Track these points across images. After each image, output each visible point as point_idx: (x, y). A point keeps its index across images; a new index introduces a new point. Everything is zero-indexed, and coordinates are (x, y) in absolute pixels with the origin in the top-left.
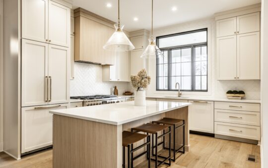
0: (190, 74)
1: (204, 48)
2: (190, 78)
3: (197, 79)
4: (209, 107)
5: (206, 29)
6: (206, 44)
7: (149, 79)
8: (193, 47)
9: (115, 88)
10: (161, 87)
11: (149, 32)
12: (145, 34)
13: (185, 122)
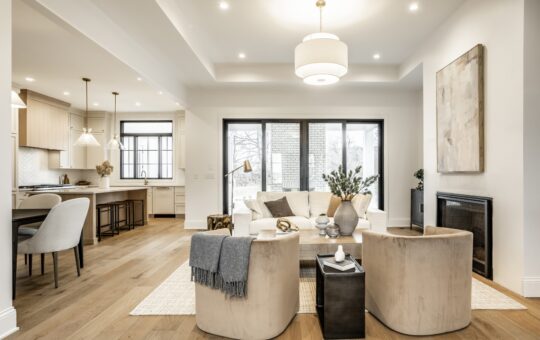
0: (157, 162)
1: (170, 138)
2: (157, 166)
3: (164, 167)
4: (170, 193)
5: (171, 121)
6: (170, 135)
7: (112, 168)
8: (160, 136)
9: (66, 176)
10: (126, 175)
11: (112, 115)
12: (106, 116)
13: (143, 203)
